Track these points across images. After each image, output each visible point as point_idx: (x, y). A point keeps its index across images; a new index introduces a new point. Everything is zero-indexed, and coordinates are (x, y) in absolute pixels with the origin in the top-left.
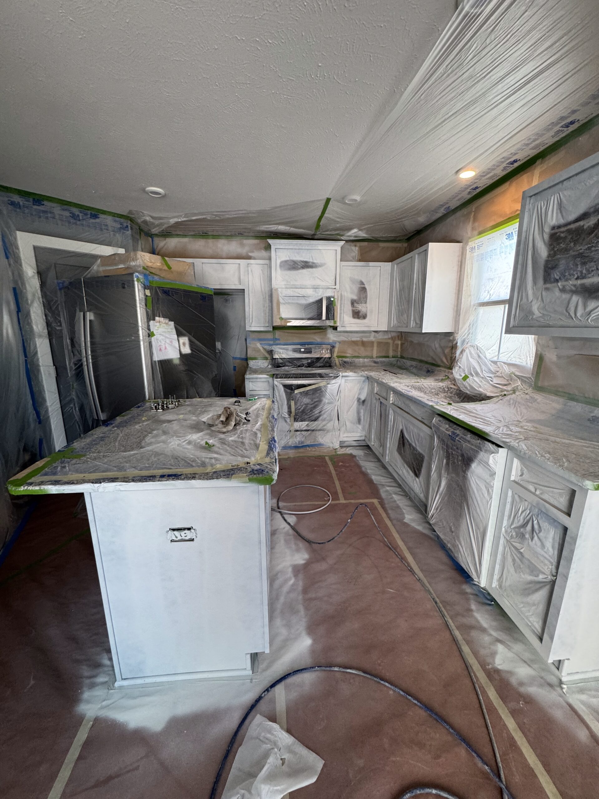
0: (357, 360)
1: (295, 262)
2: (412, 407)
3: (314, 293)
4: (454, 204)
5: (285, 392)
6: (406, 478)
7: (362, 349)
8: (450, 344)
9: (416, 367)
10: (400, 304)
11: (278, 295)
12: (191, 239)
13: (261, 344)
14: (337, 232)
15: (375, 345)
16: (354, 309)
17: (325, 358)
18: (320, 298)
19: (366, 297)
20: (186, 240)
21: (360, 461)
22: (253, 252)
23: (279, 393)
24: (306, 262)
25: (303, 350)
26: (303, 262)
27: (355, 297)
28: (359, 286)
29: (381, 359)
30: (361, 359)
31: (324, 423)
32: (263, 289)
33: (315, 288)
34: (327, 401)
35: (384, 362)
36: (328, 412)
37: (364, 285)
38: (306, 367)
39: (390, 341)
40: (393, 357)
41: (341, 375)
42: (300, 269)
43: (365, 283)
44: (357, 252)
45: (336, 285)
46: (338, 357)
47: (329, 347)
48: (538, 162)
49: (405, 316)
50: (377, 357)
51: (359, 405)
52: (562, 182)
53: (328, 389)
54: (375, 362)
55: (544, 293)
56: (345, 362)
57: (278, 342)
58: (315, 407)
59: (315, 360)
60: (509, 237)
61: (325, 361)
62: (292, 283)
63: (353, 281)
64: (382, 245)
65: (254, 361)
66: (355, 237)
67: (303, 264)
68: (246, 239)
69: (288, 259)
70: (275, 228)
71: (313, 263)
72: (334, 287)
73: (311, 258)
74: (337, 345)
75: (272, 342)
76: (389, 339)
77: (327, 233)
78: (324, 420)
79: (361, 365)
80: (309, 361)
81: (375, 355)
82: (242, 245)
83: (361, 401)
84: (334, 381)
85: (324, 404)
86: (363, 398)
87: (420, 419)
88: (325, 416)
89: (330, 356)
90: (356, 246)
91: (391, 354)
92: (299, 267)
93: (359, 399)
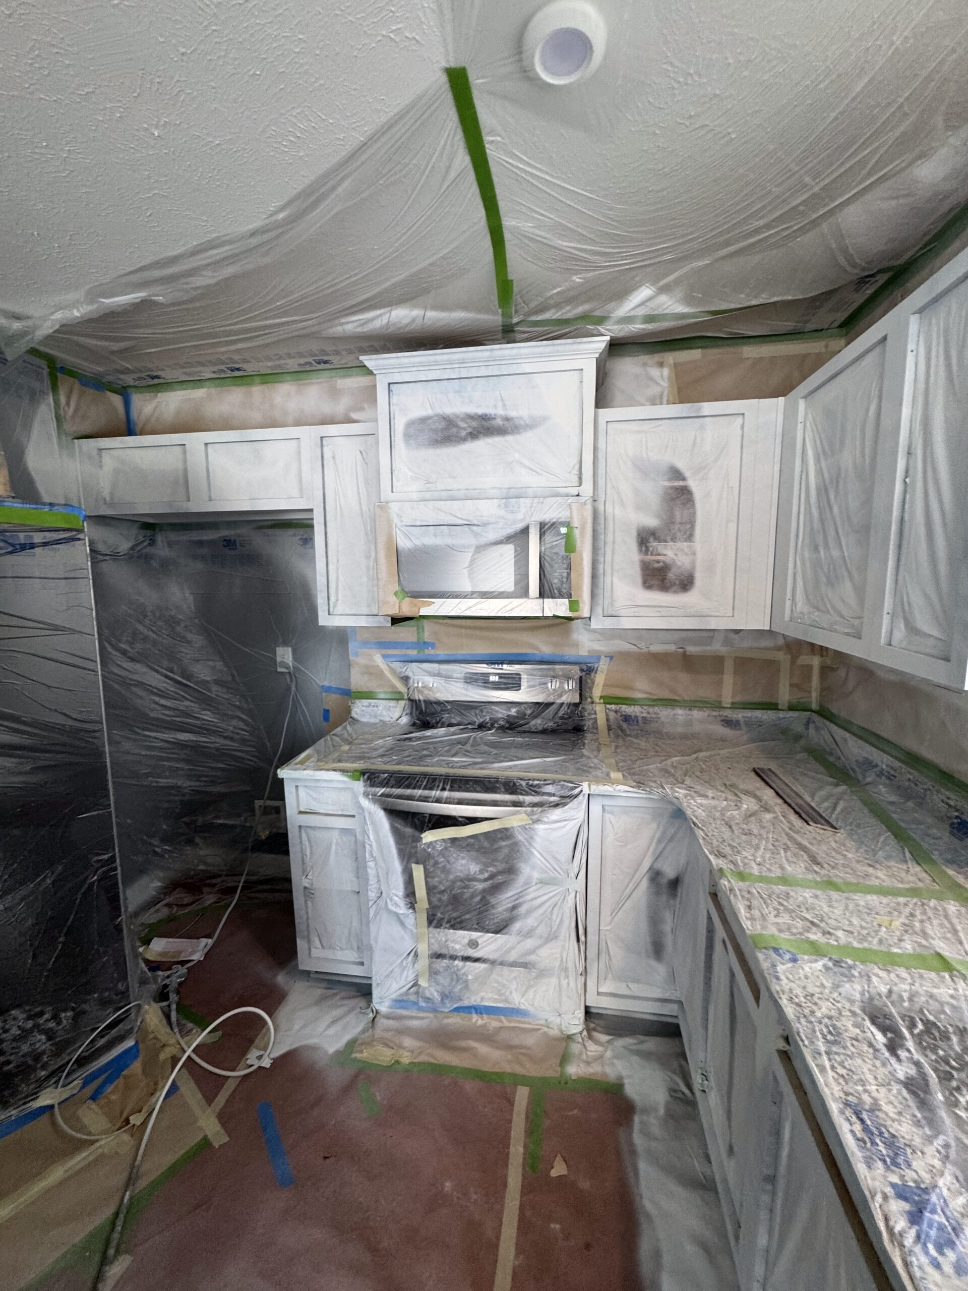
0: (665, 713)
1: (449, 422)
3: (502, 512)
7: (684, 677)
10: (820, 540)
11: (389, 522)
13: (385, 656)
14: (580, 310)
15: (729, 665)
16: (649, 558)
17: (562, 704)
18: (520, 526)
19: (692, 523)
23: (377, 833)
24: (484, 418)
25: (496, 679)
26: (471, 417)
27: (652, 522)
28: (667, 484)
29: (749, 714)
30: (680, 711)
31: (529, 943)
33: (511, 496)
34: (536, 875)
35: (760, 723)
36: (541, 911)
37: (684, 479)
38: (502, 728)
39: (781, 656)
40: (792, 708)
41: (586, 791)
42: (464, 440)
43: (687, 474)
44: (665, 384)
45: (580, 485)
46: (607, 700)
47: (576, 671)
50: (735, 706)
51: (658, 893)
53: (537, 839)
54: (728, 723)
56: (627, 718)
57: (430, 651)
58: (496, 888)
59: (529, 712)
61: (561, 713)
62: (440, 486)
63: (643, 469)
64: (751, 352)
65: (365, 702)
67: (474, 424)
69: (430, 412)
70: (385, 320)
71: (507, 419)
72: (574, 491)
73: (500, 404)
74: (603, 666)
75: (413, 653)
76: (778, 649)
77: (547, 316)
78: (529, 934)
79: (680, 730)
80: (513, 711)
81: (727, 698)
83: (664, 881)
84: (556, 814)
85: (527, 883)
86: (670, 872)
88: (530, 921)
89: (578, 701)
90: (661, 365)
91: (784, 695)
92: (463, 433)
93: (655, 875)
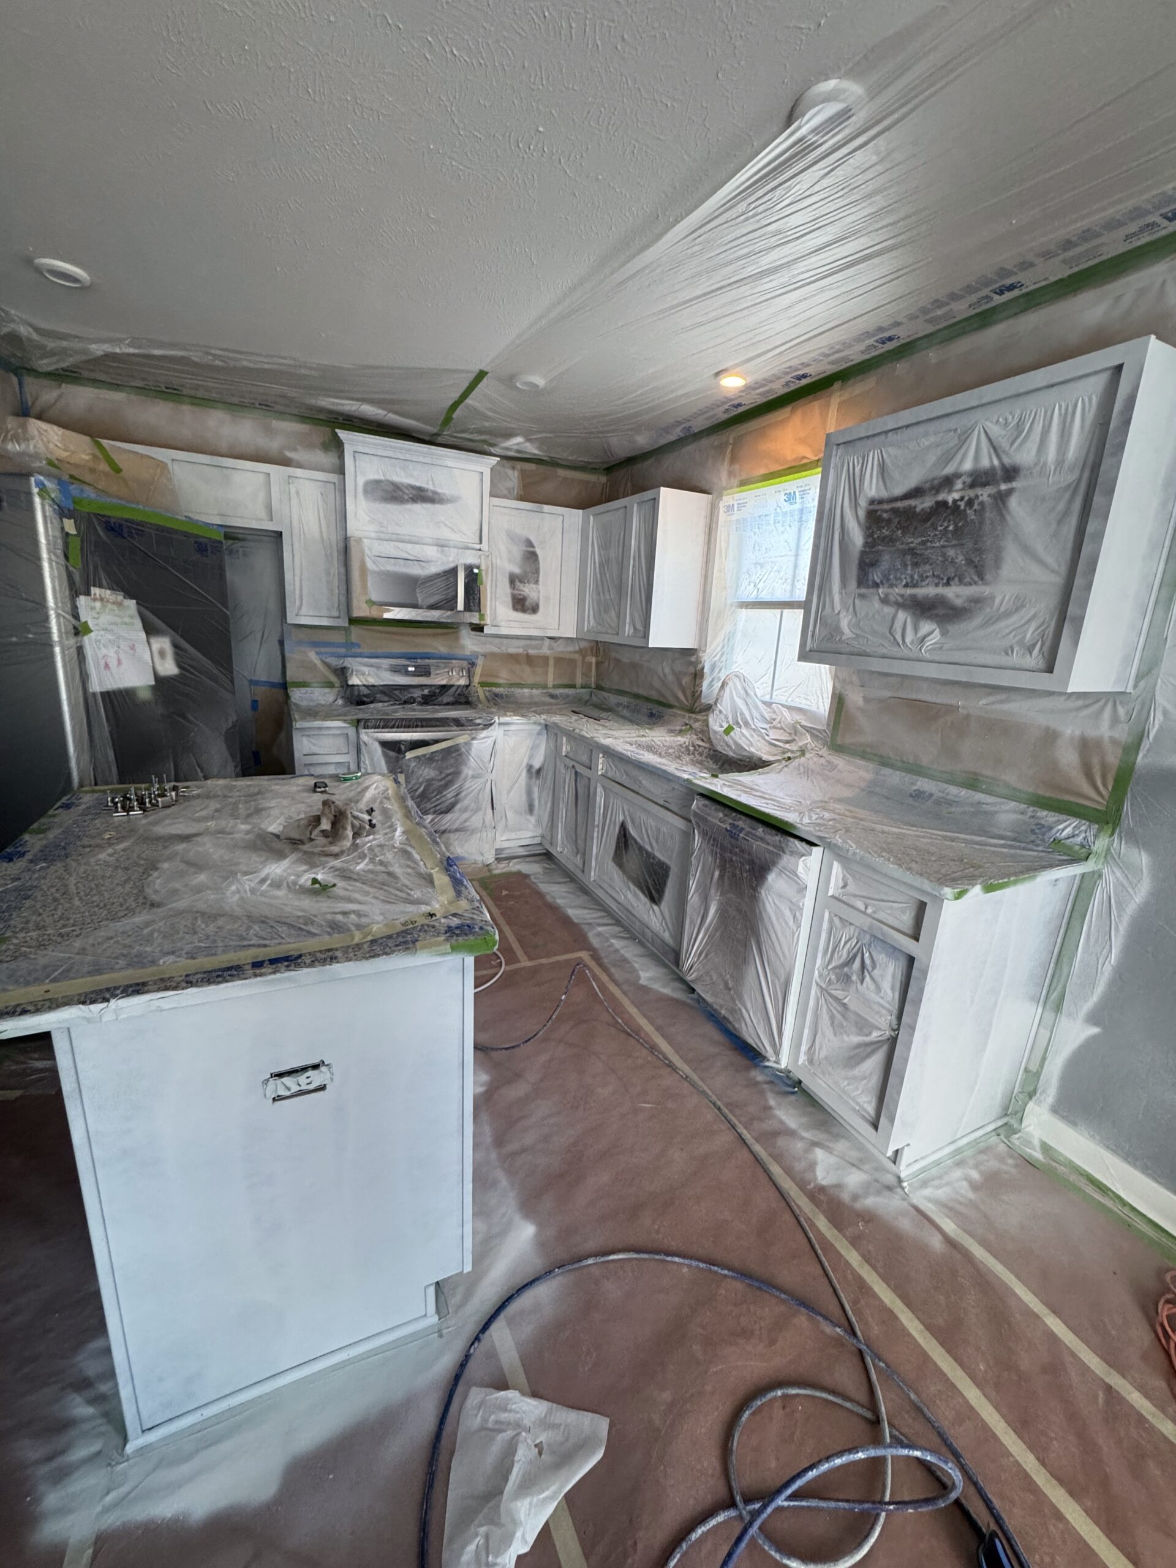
0: (518, 691)
1: (396, 487)
2: (644, 782)
3: (439, 555)
4: (699, 425)
5: (385, 755)
6: (633, 907)
7: (527, 669)
8: (692, 670)
9: (628, 707)
10: (601, 589)
11: (363, 553)
12: (133, 397)
13: (317, 653)
14: (483, 437)
15: (551, 662)
16: (516, 592)
17: (459, 686)
18: (452, 565)
19: (537, 571)
20: (118, 396)
21: (540, 885)
22: (295, 450)
23: (372, 759)
24: (420, 489)
25: (413, 669)
26: (413, 487)
27: (517, 570)
28: (524, 548)
29: (562, 691)
30: (526, 691)
31: (465, 816)
32: (325, 534)
33: (442, 545)
34: (470, 773)
35: (568, 696)
36: (472, 795)
37: (533, 547)
38: (421, 704)
39: (578, 657)
40: (583, 687)
41: (497, 721)
42: (407, 501)
43: (535, 544)
44: (516, 481)
45: (481, 543)
46: (483, 684)
47: (465, 664)
48: (837, 385)
49: (613, 613)
50: (555, 687)
51: (530, 778)
52: (886, 432)
53: (473, 750)
54: (552, 696)
55: (857, 601)
56: (496, 695)
57: (357, 650)
58: (446, 786)
59: (438, 691)
60: (789, 500)
61: (458, 692)
62: (390, 530)
63: (512, 537)
64: (561, 472)
65: (303, 690)
66: (518, 451)
67: (414, 492)
68: (277, 419)
69: (383, 478)
70: (354, 408)
71: (435, 493)
72: (478, 547)
73: (431, 483)
74: (480, 662)
75: (342, 651)
76: (575, 652)
77: (463, 435)
78: (465, 810)
79: (527, 700)
80: (426, 692)
81: (550, 683)
82: (269, 431)
83: (534, 771)
84: (484, 733)
85: (465, 779)
86: (537, 764)
87: (662, 802)
88: (466, 802)
89: (467, 683)
90: (513, 468)
91: (579, 681)
92: (406, 497)
93: (530, 768)
